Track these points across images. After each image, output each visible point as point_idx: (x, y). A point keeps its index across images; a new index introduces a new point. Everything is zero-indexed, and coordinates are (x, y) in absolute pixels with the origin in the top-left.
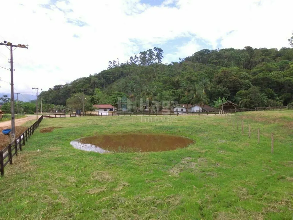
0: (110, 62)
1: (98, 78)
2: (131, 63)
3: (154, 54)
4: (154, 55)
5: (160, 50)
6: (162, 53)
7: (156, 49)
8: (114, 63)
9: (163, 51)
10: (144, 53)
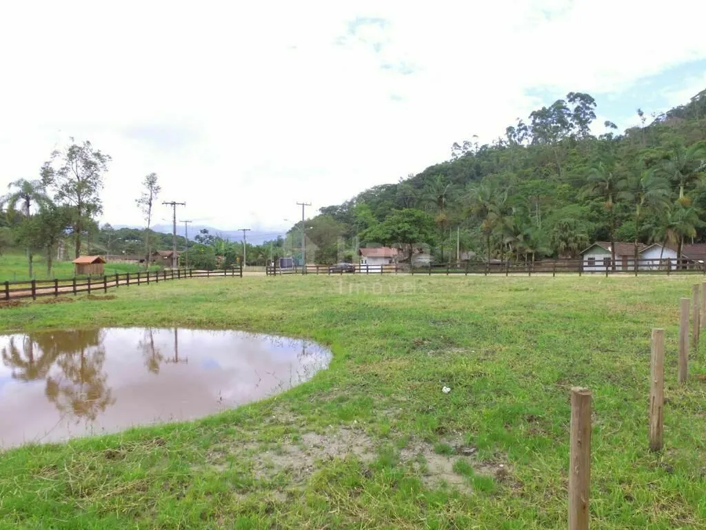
0: (455, 144)
1: (416, 184)
2: (509, 143)
3: (568, 112)
4: (569, 115)
5: (587, 99)
6: (592, 106)
7: (572, 97)
8: (466, 149)
9: (593, 100)
10: (542, 114)
